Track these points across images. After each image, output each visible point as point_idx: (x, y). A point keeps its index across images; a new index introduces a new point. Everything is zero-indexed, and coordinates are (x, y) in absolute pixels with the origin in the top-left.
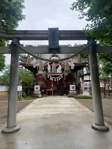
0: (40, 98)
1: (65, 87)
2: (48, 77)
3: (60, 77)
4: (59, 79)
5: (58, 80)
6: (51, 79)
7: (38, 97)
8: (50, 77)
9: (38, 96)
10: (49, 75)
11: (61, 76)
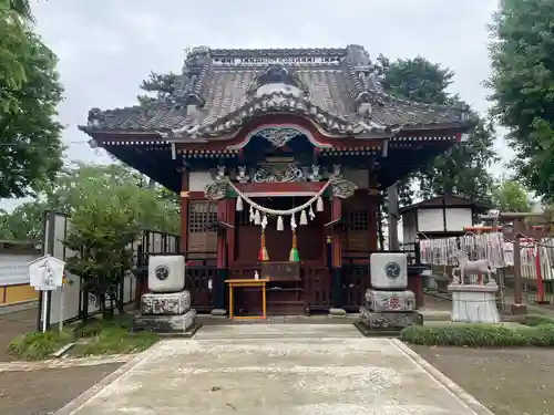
0: (178, 334)
1: (337, 263)
2: (239, 207)
3: (307, 209)
4: (304, 221)
5: (298, 221)
6: (255, 217)
7: (167, 331)
8: (253, 204)
9: (168, 324)
10: (245, 196)
11: (314, 204)
